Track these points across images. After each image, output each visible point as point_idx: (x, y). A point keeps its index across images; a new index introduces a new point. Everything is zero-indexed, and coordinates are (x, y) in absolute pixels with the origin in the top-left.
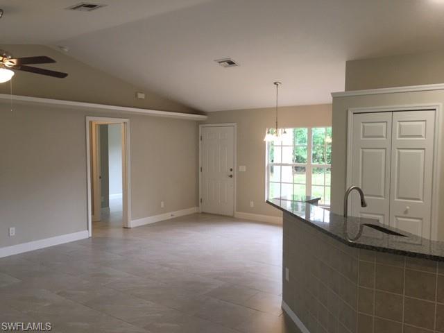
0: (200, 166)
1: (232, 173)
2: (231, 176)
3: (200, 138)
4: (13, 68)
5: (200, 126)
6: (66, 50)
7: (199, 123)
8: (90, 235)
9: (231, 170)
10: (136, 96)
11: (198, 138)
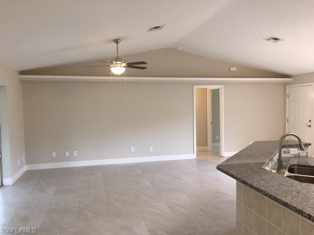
0: (287, 118)
1: (310, 124)
2: (310, 126)
3: (287, 96)
4: (124, 67)
5: (287, 86)
6: (179, 48)
7: (286, 84)
8: (195, 158)
9: (310, 121)
10: (230, 69)
11: (285, 96)
